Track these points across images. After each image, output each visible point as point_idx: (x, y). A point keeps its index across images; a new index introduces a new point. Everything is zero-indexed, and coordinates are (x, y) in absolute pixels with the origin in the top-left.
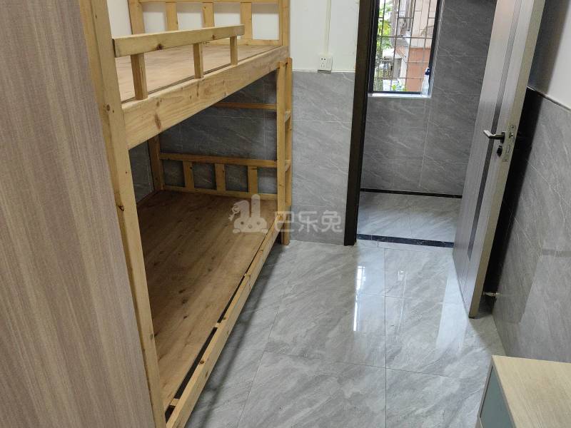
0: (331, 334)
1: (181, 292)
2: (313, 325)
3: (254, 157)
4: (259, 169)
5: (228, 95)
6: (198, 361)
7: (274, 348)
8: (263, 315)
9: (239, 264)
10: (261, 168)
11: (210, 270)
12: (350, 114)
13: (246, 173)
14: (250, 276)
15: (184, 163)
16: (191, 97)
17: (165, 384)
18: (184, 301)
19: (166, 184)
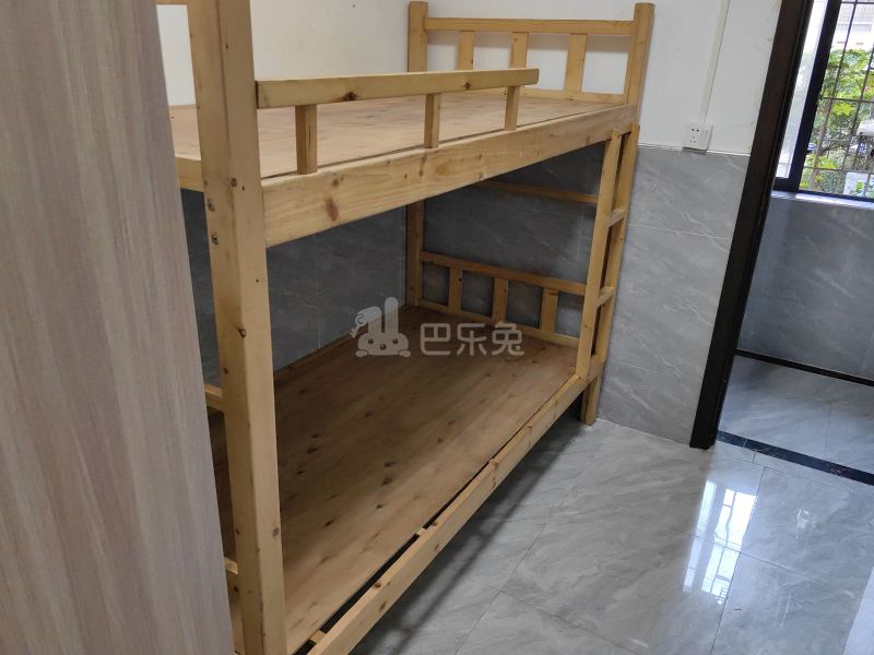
0: (622, 595)
1: (387, 465)
2: (595, 570)
3: (559, 276)
4: (561, 294)
5: (486, 176)
6: (373, 581)
7: (519, 591)
8: (516, 531)
9: (486, 441)
10: (564, 293)
11: (440, 441)
12: (731, 225)
13: (540, 298)
14: (497, 465)
15: (452, 271)
16: (406, 176)
17: (314, 604)
18: (387, 481)
19: (423, 298)
